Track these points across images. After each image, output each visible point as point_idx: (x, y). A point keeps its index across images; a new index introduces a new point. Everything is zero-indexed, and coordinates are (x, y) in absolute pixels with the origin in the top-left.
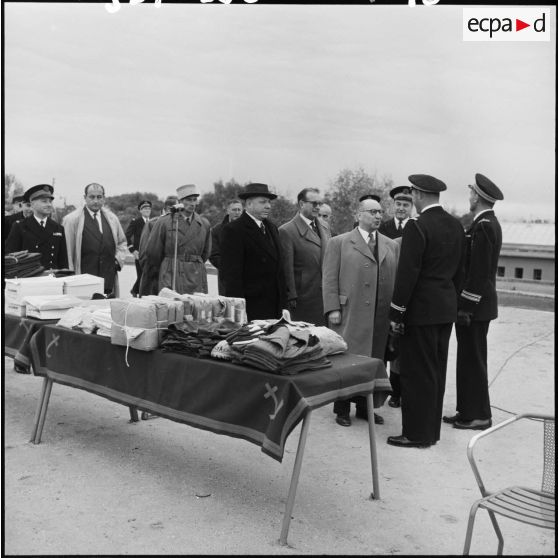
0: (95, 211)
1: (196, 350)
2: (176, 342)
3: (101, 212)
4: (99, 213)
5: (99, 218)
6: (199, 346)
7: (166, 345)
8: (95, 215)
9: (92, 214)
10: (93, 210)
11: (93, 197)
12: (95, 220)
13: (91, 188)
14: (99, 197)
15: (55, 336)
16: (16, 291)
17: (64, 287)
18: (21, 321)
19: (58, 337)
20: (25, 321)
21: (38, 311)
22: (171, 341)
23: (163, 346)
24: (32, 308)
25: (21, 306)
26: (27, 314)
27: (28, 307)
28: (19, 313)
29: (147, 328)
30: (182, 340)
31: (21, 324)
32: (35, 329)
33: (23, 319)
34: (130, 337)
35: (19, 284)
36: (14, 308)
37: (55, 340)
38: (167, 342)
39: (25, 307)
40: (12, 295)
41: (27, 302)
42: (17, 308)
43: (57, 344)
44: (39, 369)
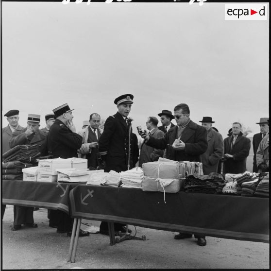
0: (95, 129)
1: (214, 190)
2: (195, 186)
3: (98, 129)
4: (96, 130)
5: (96, 132)
6: (215, 187)
7: (189, 188)
8: (94, 131)
9: (93, 130)
10: (93, 128)
11: (95, 121)
12: (94, 133)
13: (94, 116)
14: (98, 121)
15: (89, 190)
16: (49, 166)
17: (72, 164)
18: (57, 184)
19: (92, 191)
20: (61, 184)
21: (68, 177)
22: (192, 186)
23: (186, 189)
24: (63, 175)
25: (53, 176)
26: (58, 180)
27: (59, 175)
28: (50, 180)
29: (175, 178)
30: (201, 184)
31: (57, 186)
32: (70, 188)
33: (58, 183)
34: (164, 185)
35: (52, 162)
36: (45, 177)
37: (90, 193)
38: (189, 186)
39: (57, 176)
40: (45, 169)
41: (59, 173)
42: (48, 177)
43: (92, 196)
44: (75, 213)
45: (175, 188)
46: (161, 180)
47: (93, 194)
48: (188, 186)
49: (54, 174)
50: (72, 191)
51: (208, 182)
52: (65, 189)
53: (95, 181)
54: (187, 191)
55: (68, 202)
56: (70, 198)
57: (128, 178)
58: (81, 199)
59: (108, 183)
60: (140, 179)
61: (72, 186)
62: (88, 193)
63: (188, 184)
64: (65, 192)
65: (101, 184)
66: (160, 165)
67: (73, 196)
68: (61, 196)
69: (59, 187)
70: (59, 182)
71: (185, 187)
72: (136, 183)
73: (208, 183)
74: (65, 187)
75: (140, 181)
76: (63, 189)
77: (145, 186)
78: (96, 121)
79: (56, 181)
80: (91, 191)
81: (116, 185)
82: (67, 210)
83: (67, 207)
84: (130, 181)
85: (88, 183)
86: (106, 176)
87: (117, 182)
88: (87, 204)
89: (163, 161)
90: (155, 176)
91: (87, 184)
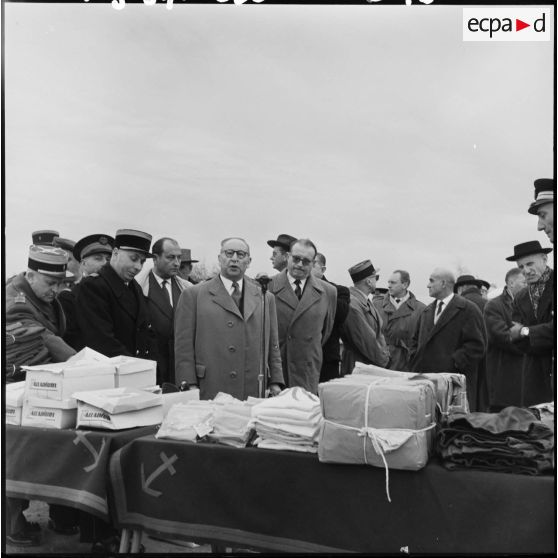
0: (165, 279)
1: (531, 462)
2: (476, 450)
3: (173, 280)
5: (169, 287)
6: (534, 453)
7: (456, 456)
8: (164, 283)
9: (160, 281)
12: (164, 289)
13: (167, 244)
15: (163, 456)
16: (53, 385)
17: (116, 375)
18: (76, 436)
19: (174, 458)
20: (87, 436)
21: (106, 415)
22: (465, 450)
23: (448, 459)
24: (91, 411)
25: (64, 411)
26: (80, 423)
27: (81, 411)
28: (56, 423)
29: (417, 428)
30: (490, 446)
31: (76, 441)
32: (113, 446)
33: (79, 432)
34: (386, 448)
35: (62, 373)
36: (43, 414)
37: (168, 463)
38: (456, 451)
39: (74, 411)
40: (44, 391)
41: (82, 403)
42: (51, 414)
43: (173, 471)
44: (124, 516)
45: (418, 458)
46: (374, 432)
47: (175, 465)
48: (451, 451)
49: (67, 407)
50: (118, 454)
51: (511, 439)
52: (98, 451)
53: (180, 427)
54: (449, 465)
55: (105, 488)
56: (113, 475)
57: (276, 423)
58: (143, 476)
59: (217, 435)
60: (309, 426)
61: (117, 440)
62: (162, 463)
63: (452, 443)
64: (98, 458)
65: (198, 438)
66: (369, 387)
67: (119, 469)
68: (88, 469)
69: (80, 443)
70: (83, 428)
71: (444, 455)
72: (298, 436)
73: (514, 443)
74: (96, 443)
75: (309, 432)
76: (91, 448)
77: (327, 448)
78: (173, 257)
79: (72, 425)
80: (169, 456)
81: (239, 441)
82: (104, 510)
83: (103, 501)
84: (280, 431)
85: (161, 433)
86: (211, 415)
87: (242, 433)
88: (158, 493)
89: (369, 372)
90: (356, 421)
91: (157, 436)
